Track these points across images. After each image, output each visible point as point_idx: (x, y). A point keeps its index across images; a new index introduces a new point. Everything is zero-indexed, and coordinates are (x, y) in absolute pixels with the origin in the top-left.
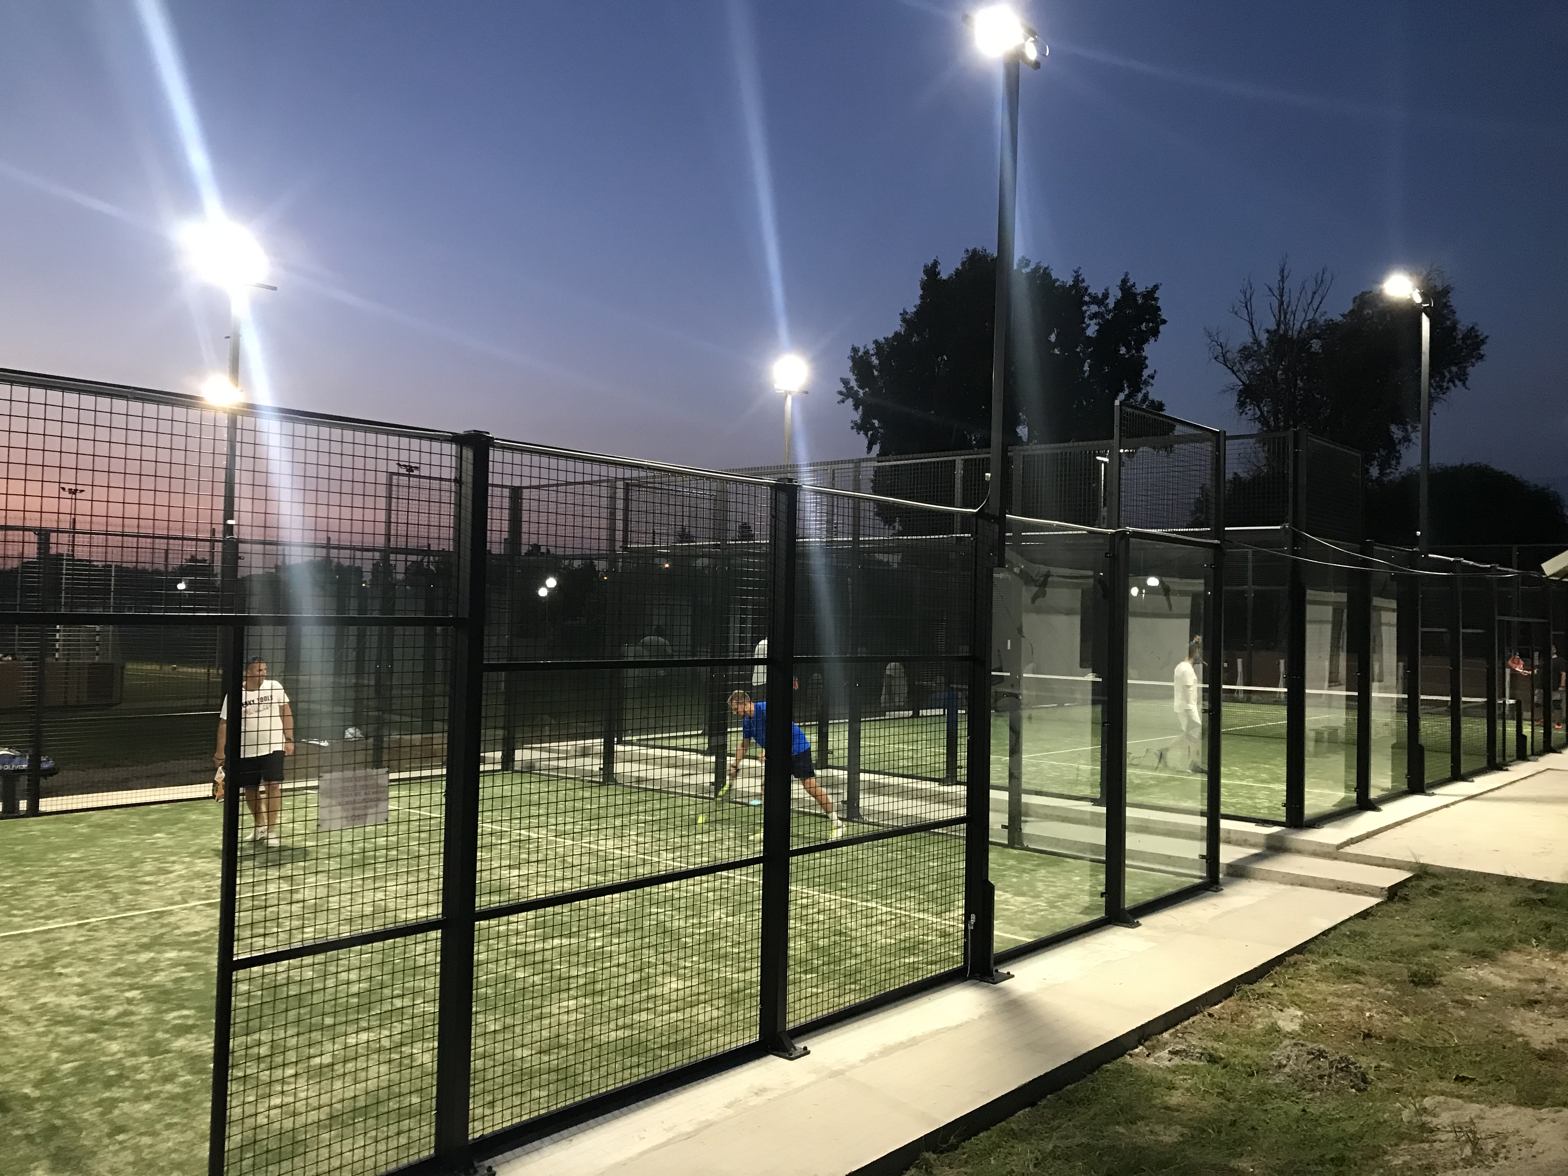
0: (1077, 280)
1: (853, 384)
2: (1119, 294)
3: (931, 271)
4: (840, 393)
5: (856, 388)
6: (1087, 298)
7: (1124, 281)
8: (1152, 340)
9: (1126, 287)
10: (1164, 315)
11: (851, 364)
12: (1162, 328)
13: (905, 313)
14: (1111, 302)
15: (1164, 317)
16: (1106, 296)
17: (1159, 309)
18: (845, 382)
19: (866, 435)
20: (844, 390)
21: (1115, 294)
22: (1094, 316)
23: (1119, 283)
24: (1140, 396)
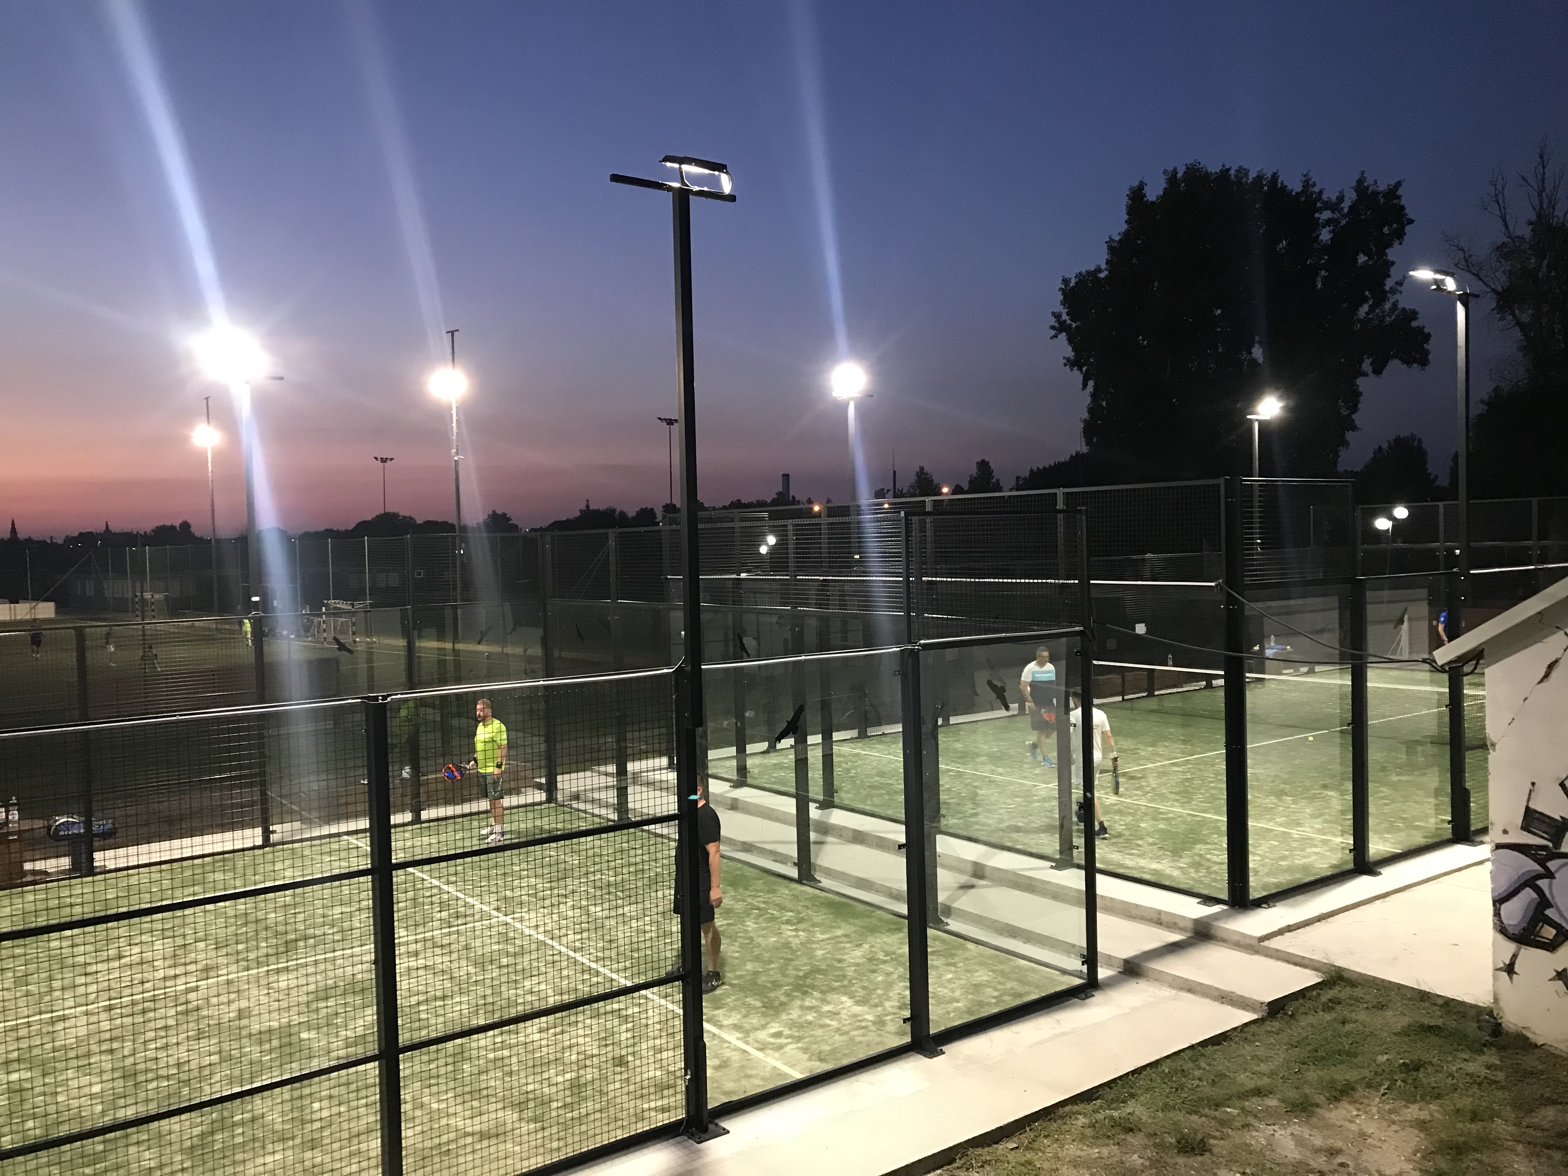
0: (1307, 184)
1: (1065, 317)
2: (1354, 196)
3: (1137, 195)
4: (1053, 328)
5: (1069, 322)
6: (1319, 205)
7: (1360, 182)
8: (1396, 244)
9: (1360, 187)
10: (1410, 213)
11: (1062, 297)
12: (1408, 229)
13: (1112, 240)
14: (1346, 205)
15: (1410, 216)
16: (1341, 199)
17: (1403, 208)
18: (1057, 316)
19: (1081, 370)
20: (1056, 324)
21: (1351, 196)
22: (1328, 222)
23: (1354, 184)
24: (1388, 306)
